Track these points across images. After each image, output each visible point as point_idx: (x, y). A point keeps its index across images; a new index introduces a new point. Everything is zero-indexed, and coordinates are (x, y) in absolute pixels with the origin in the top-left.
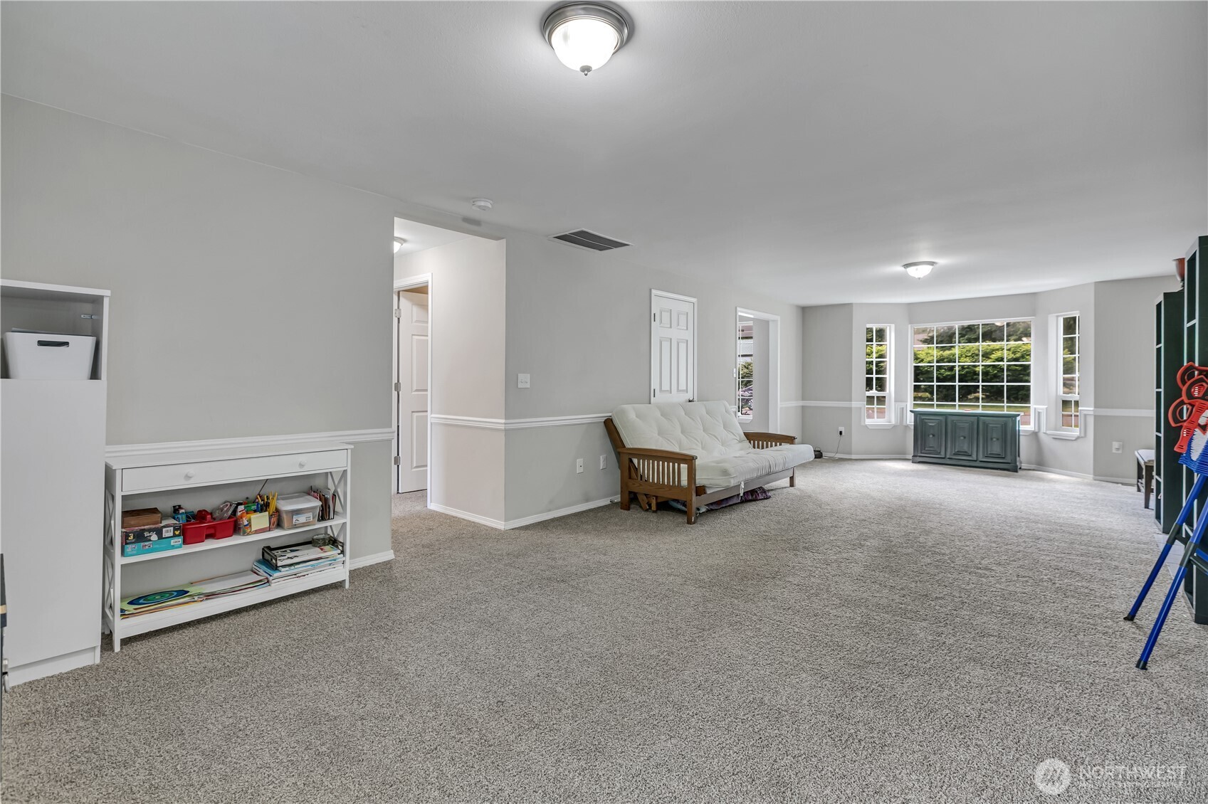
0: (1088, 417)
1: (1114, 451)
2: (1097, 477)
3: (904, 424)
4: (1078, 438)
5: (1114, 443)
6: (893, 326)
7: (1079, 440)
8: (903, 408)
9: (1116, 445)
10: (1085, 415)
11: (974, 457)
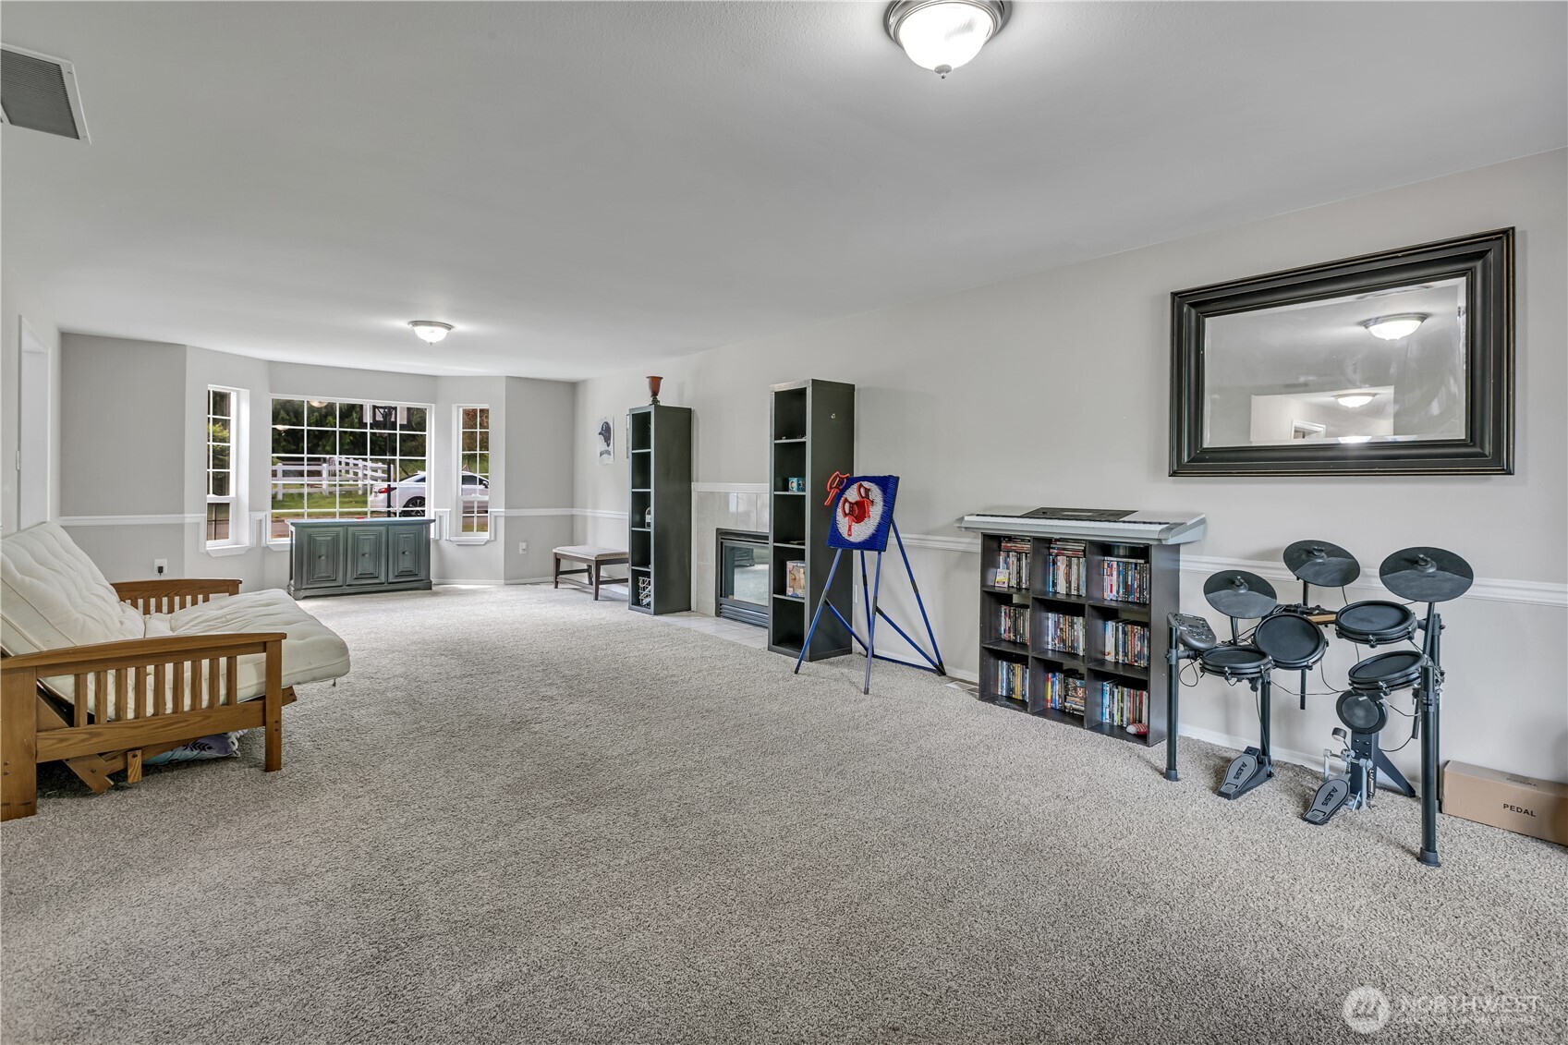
0: (498, 518)
1: (521, 551)
2: (508, 582)
3: (263, 544)
4: (488, 542)
5: (521, 544)
6: (245, 393)
7: (488, 545)
8: (261, 520)
9: (523, 545)
10: (496, 517)
11: (383, 579)
